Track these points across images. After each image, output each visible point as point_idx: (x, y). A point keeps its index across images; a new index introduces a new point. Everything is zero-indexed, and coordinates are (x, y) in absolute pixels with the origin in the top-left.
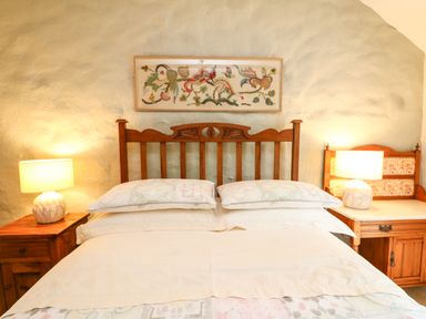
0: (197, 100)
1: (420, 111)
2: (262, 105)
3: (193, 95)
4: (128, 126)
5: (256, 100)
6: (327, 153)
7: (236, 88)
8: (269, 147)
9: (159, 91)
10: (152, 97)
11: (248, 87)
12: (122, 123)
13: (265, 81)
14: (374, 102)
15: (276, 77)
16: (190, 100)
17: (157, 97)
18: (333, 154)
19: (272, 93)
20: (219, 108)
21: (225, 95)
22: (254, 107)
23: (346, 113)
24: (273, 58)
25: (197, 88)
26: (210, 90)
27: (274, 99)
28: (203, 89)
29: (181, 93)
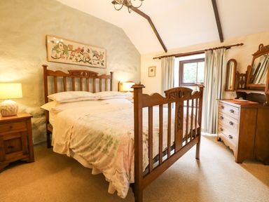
0: (77, 60)
1: (140, 72)
2: (100, 65)
3: (75, 58)
4: (48, 68)
5: (98, 63)
6: (119, 84)
7: (91, 58)
8: (103, 80)
9: (60, 54)
10: (56, 56)
11: (95, 58)
12: (45, 67)
13: (101, 56)
14: (130, 68)
15: (104, 56)
16: (74, 59)
17: (59, 56)
18: (122, 84)
19: (103, 61)
20: (85, 64)
21: (87, 60)
22: (98, 65)
23: (124, 71)
24: (103, 48)
25: (76, 55)
26: (82, 56)
27: (104, 64)
28: (79, 56)
29: (70, 56)
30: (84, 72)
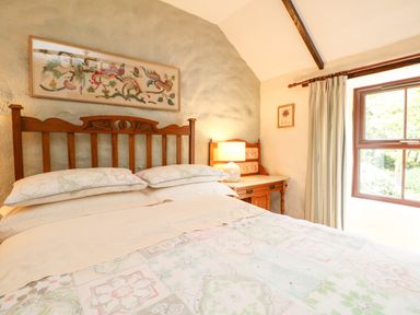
0: (106, 92)
1: (259, 118)
2: (165, 104)
3: (101, 88)
4: (23, 113)
5: (160, 100)
6: (211, 145)
7: (143, 87)
8: (171, 139)
9: (62, 79)
10: (53, 84)
11: (153, 88)
12: (16, 109)
13: (167, 84)
14: (236, 110)
15: (175, 83)
16: (99, 91)
17: (60, 84)
18: (216, 145)
19: (173, 96)
20: (127, 102)
21: (133, 92)
22: (159, 105)
23: (221, 116)
24: (172, 67)
25: (105, 81)
26: (119, 85)
27: (175, 101)
28: (113, 84)
29: (88, 85)
30: (123, 119)
